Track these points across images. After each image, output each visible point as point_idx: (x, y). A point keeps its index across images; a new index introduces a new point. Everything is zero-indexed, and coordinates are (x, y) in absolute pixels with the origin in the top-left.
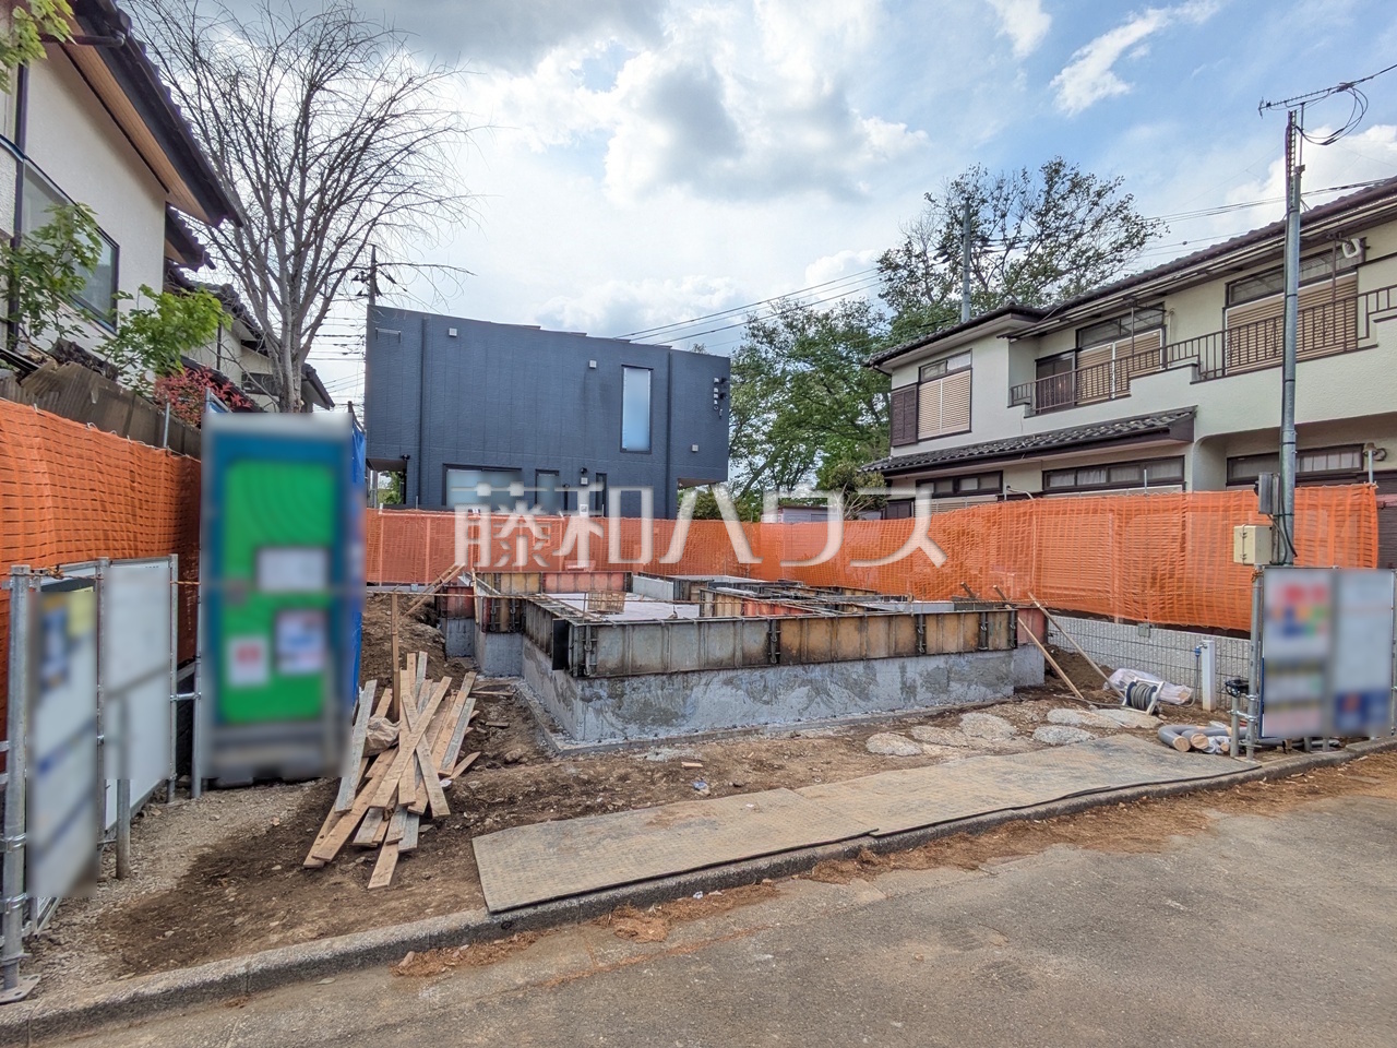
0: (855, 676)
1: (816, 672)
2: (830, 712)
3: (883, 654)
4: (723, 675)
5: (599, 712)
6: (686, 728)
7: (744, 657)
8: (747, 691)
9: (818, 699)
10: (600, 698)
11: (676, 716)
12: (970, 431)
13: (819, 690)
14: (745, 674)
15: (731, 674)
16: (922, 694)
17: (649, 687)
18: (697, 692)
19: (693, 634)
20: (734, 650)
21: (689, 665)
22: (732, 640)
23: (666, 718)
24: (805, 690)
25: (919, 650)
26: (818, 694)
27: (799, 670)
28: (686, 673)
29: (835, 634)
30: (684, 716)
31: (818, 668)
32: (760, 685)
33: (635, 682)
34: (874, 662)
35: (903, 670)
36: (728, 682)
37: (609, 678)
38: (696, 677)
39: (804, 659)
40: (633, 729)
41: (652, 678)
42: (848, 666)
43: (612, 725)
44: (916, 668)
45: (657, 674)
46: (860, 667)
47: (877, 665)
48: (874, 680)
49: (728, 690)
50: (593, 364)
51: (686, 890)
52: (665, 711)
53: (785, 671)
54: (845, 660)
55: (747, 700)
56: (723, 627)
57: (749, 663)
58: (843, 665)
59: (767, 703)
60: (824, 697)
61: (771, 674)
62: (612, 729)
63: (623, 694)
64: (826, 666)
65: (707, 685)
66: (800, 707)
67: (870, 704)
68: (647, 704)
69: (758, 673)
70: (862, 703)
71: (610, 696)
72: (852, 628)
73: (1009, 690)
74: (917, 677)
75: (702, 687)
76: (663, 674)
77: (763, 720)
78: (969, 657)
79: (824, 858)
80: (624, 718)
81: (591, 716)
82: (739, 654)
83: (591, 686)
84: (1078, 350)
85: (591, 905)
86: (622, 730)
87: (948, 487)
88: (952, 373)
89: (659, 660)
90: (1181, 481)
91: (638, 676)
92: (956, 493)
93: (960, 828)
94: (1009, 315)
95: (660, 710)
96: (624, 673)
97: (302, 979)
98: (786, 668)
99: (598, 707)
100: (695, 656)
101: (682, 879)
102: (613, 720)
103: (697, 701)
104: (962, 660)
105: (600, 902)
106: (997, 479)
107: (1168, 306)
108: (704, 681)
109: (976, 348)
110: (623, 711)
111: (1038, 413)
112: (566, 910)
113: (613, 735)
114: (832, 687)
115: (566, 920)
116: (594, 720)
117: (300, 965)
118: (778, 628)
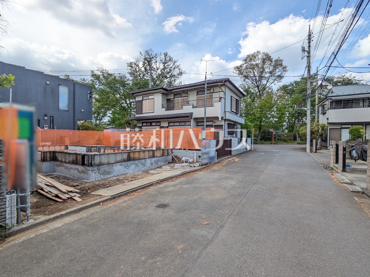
0: (143, 162)
1: (136, 162)
2: (139, 169)
3: (148, 158)
4: (120, 164)
5: (95, 173)
6: (112, 175)
7: (123, 159)
8: (124, 166)
9: (137, 167)
10: (95, 170)
11: (110, 172)
12: (154, 112)
13: (137, 165)
14: (123, 163)
15: (121, 163)
16: (154, 164)
17: (105, 167)
18: (115, 167)
19: (114, 155)
20: (122, 158)
21: (113, 162)
22: (121, 157)
23: (109, 173)
24: (134, 165)
25: (153, 156)
26: (137, 166)
27: (133, 162)
28: (112, 164)
29: (139, 154)
30: (112, 172)
31: (137, 161)
32: (126, 165)
33: (102, 166)
34: (146, 159)
35: (151, 160)
36: (120, 165)
37: (97, 166)
38: (114, 164)
39: (134, 159)
40: (102, 176)
41: (106, 165)
42: (142, 160)
43: (98, 176)
44: (153, 160)
45: (107, 164)
46: (144, 160)
47: (147, 160)
48: (146, 163)
49: (121, 166)
50: (48, 83)
51: (137, 190)
52: (108, 172)
53: (131, 162)
54: (141, 159)
55: (124, 168)
56: (120, 154)
57: (124, 161)
58: (141, 160)
59: (128, 168)
60: (138, 166)
61: (128, 163)
62: (98, 177)
63: (100, 169)
64: (138, 160)
65: (116, 166)
66: (134, 169)
67: (146, 167)
68: (105, 171)
69: (126, 163)
70: (144, 167)
71: (97, 170)
72: (142, 153)
73: (167, 163)
74: (153, 161)
75: (115, 166)
76: (108, 164)
77: (127, 172)
78: (161, 157)
79: (154, 184)
80: (100, 174)
81: (93, 174)
82: (122, 159)
83: (93, 168)
84: (174, 98)
85: (125, 193)
86: (100, 177)
87: (149, 124)
88: (150, 99)
89: (107, 161)
90: (190, 125)
91: (103, 165)
92: (151, 125)
93: (170, 178)
94: (162, 89)
95: (107, 172)
96: (100, 164)
97: (86, 209)
98: (131, 161)
99: (95, 172)
100: (114, 160)
101: (137, 188)
102: (98, 174)
103: (114, 169)
104: (160, 158)
105: (126, 193)
106: (159, 123)
107: (189, 93)
108: (116, 165)
109: (155, 95)
110: (100, 173)
111: (167, 110)
112: (122, 194)
113: (98, 178)
114: (139, 164)
115: (122, 196)
116: (94, 175)
117: (85, 207)
118: (130, 154)
